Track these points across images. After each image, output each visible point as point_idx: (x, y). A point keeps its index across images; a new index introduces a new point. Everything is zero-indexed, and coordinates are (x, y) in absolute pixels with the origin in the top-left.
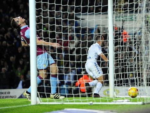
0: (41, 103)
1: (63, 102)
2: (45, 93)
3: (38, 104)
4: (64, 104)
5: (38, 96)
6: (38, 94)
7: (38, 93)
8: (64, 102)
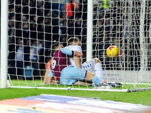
0: (11, 87)
1: (37, 86)
2: (17, 75)
3: (8, 87)
4: (38, 89)
5: (8, 79)
6: (8, 76)
7: (9, 74)
8: (39, 86)
